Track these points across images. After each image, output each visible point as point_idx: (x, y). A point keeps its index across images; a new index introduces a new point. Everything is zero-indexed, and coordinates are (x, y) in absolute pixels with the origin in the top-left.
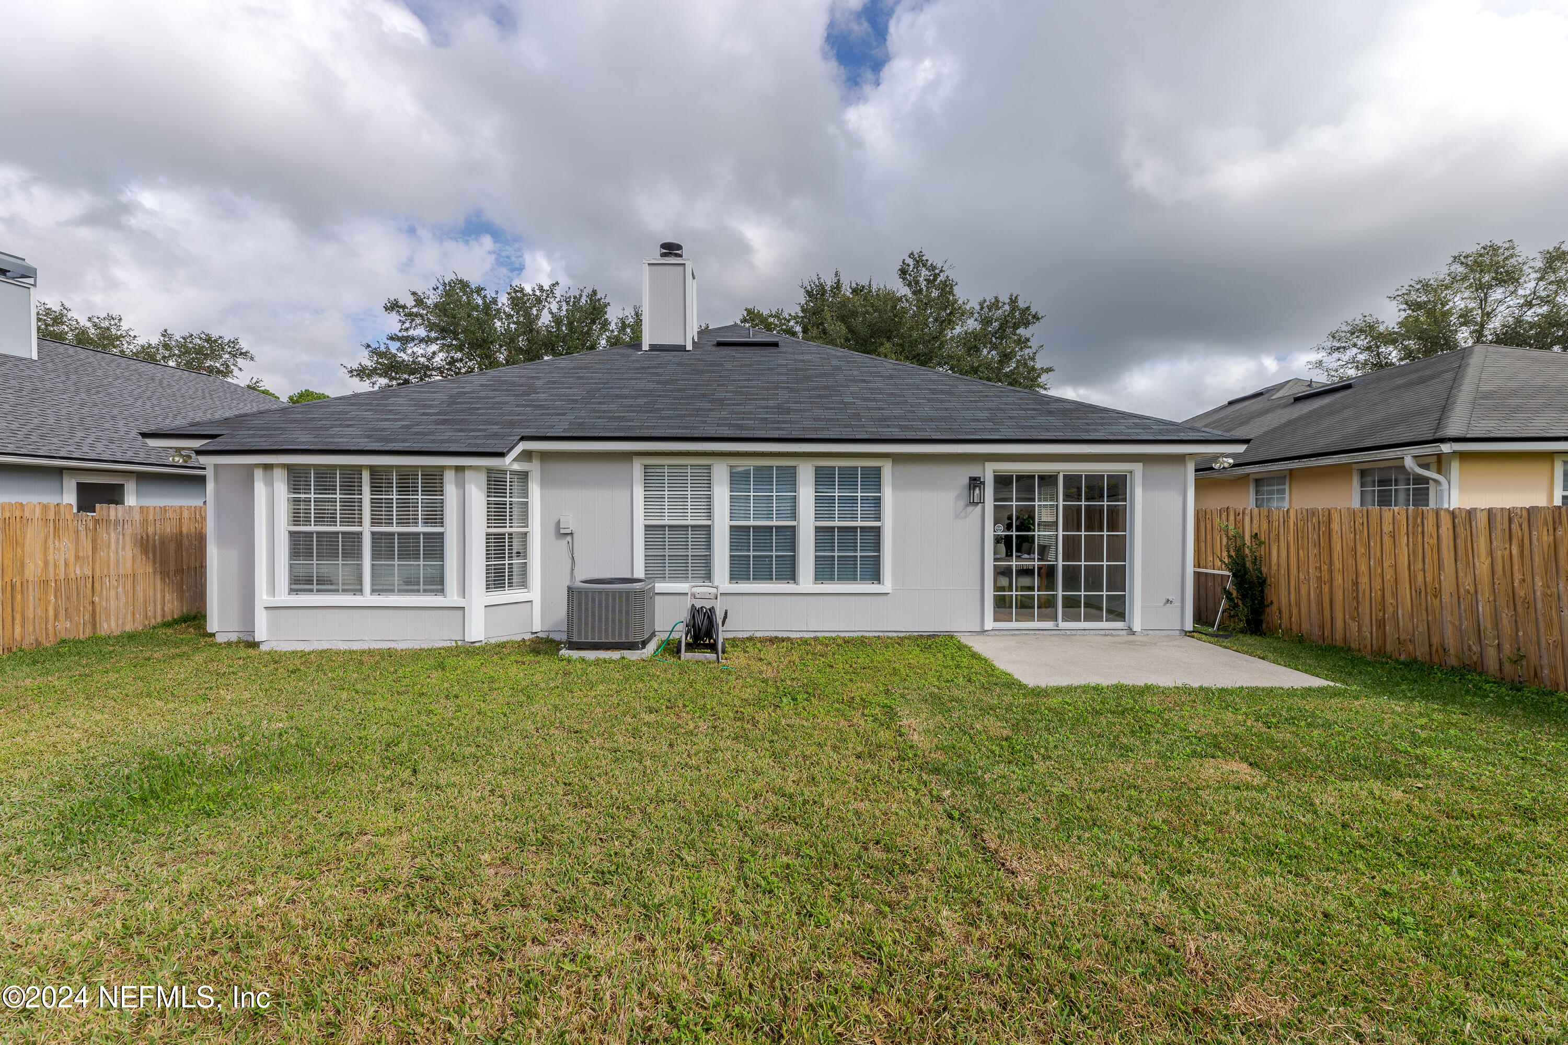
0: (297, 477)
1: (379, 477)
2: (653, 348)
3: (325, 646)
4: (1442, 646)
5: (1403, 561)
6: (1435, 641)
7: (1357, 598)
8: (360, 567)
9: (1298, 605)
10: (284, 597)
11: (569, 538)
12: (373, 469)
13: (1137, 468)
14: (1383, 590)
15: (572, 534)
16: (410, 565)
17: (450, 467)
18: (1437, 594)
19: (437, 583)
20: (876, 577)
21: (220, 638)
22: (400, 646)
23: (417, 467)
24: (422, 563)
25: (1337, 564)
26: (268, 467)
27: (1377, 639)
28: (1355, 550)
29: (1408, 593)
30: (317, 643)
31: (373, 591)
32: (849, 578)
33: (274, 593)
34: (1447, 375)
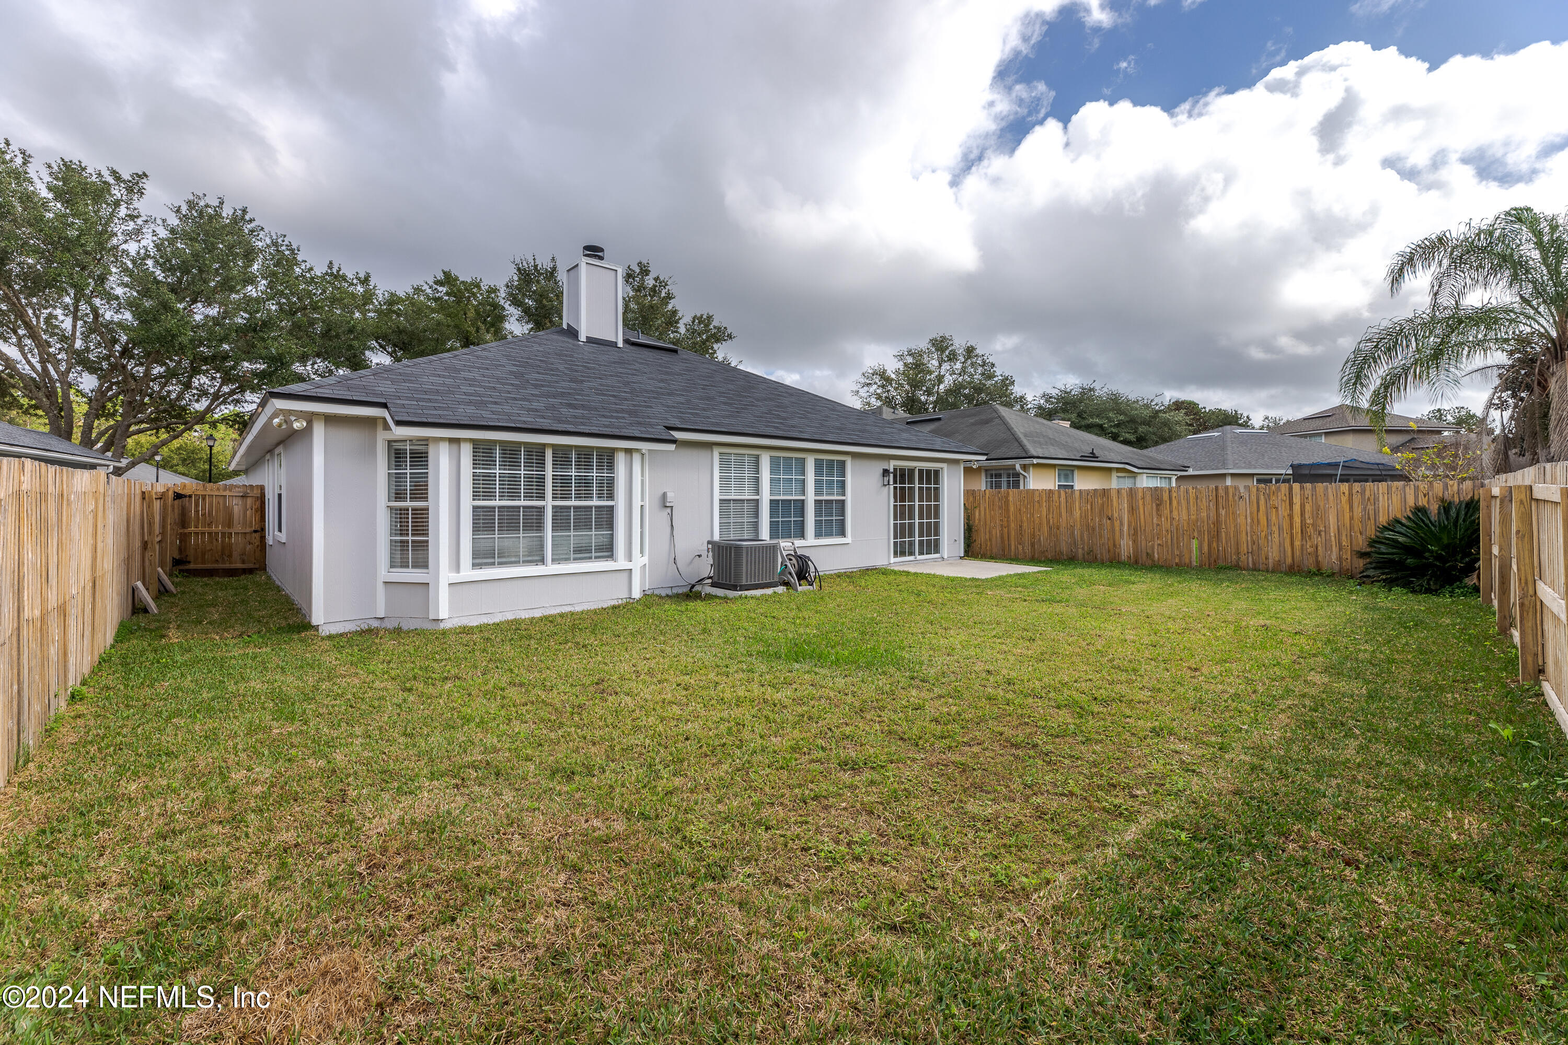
0: (482, 452)
1: (562, 456)
2: (590, 340)
3: (510, 617)
7: (1021, 534)
8: (541, 540)
10: (468, 573)
11: (669, 510)
12: (555, 447)
13: (944, 465)
14: (1034, 529)
15: (672, 507)
16: (582, 535)
17: (621, 449)
18: (1058, 528)
19: (607, 550)
20: (842, 533)
21: (325, 631)
22: (578, 608)
23: (592, 448)
24: (593, 533)
26: (455, 442)
28: (1020, 510)
29: (1045, 529)
30: (500, 615)
31: (553, 560)
32: (829, 534)
33: (458, 569)
34: (997, 421)
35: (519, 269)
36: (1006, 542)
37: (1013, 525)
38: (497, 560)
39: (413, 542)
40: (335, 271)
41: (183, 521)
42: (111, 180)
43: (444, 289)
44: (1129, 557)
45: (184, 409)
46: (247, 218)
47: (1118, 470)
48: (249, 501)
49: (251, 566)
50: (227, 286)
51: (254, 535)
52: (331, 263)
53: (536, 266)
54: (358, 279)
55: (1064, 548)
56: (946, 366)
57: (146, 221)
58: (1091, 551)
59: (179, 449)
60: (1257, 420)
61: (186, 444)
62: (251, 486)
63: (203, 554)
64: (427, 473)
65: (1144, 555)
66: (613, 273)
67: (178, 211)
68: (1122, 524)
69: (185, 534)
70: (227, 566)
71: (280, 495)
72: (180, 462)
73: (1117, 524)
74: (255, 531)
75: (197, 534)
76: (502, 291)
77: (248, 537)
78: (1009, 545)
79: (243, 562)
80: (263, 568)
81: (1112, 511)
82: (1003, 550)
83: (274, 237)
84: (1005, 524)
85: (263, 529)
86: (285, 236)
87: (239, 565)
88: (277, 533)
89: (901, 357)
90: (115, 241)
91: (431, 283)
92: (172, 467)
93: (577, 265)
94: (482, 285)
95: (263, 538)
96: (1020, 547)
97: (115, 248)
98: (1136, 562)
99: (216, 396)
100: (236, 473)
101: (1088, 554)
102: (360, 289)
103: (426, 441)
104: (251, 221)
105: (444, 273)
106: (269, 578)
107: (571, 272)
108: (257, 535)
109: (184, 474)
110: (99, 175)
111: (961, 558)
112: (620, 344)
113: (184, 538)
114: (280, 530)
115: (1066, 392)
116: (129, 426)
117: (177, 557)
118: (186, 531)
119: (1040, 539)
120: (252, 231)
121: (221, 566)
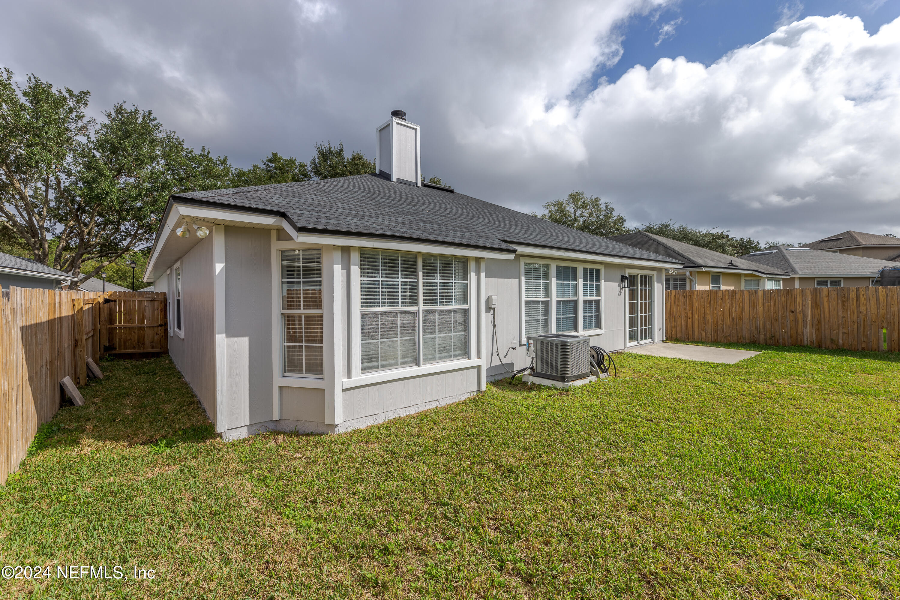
0: (367, 261)
1: (429, 264)
2: (400, 181)
4: (742, 336)
5: (727, 308)
6: (740, 335)
7: (705, 323)
8: (415, 343)
9: (675, 327)
10: (358, 377)
12: (424, 256)
13: (655, 273)
14: (717, 319)
15: (494, 308)
16: (444, 337)
17: (472, 258)
18: (741, 318)
20: (599, 326)
23: (452, 257)
24: (452, 334)
25: (696, 311)
26: (345, 250)
27: (714, 336)
28: (704, 305)
29: (728, 319)
30: (383, 415)
31: (424, 360)
32: (590, 327)
33: (349, 376)
34: (651, 242)
35: (319, 151)
36: (690, 329)
37: (696, 317)
38: (380, 363)
39: (305, 347)
40: (206, 153)
41: (111, 319)
42: (67, 95)
43: (273, 165)
44: (812, 342)
45: (116, 244)
46: (152, 117)
47: (746, 275)
48: (156, 304)
49: (158, 350)
50: (140, 162)
51: (160, 328)
52: (203, 148)
53: (330, 149)
54: (220, 161)
55: (746, 334)
56: (579, 212)
57: (89, 122)
58: (773, 337)
59: (117, 271)
60: (762, 245)
61: (121, 268)
62: (157, 293)
63: (125, 342)
64: (320, 281)
65: (828, 342)
66: (414, 131)
67: (109, 116)
68: (805, 316)
69: (112, 328)
70: (141, 350)
71: (179, 301)
72: (118, 278)
73: (800, 317)
74: (161, 326)
75: (120, 328)
76: (308, 166)
77: (155, 329)
78: (693, 331)
79: (153, 348)
80: (167, 352)
81: (796, 306)
82: (688, 335)
83: (169, 133)
84: (689, 315)
85: (166, 324)
86: (175, 133)
87: (150, 350)
88: (176, 329)
89: (547, 207)
90: (69, 134)
91: (265, 161)
92: (114, 281)
93: (389, 124)
94: (296, 162)
95: (166, 330)
96: (703, 333)
97: (69, 139)
98: (820, 346)
99: (135, 236)
100: (149, 284)
101: (771, 339)
102: (221, 167)
103: (319, 249)
104: (154, 119)
105: (273, 154)
106: (171, 362)
107: (383, 131)
108: (162, 328)
109: (120, 285)
110: (60, 92)
111: (663, 341)
112: (419, 185)
113: (111, 331)
114: (179, 327)
115: (650, 228)
116: (82, 255)
117: (107, 344)
118: (113, 326)
119: (722, 328)
120: (154, 126)
121: (137, 351)
